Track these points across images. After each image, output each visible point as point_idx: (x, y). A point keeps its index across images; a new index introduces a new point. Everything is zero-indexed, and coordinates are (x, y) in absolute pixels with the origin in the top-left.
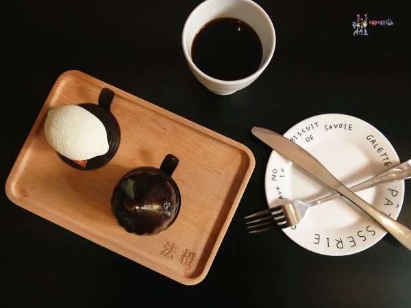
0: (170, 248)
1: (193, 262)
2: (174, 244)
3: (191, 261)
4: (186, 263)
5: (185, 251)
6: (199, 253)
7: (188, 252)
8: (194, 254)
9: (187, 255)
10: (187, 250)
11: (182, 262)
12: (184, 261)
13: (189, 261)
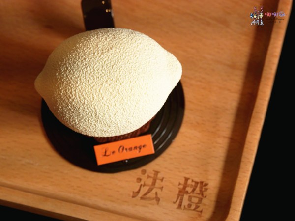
0: (150, 181)
1: (205, 201)
2: (157, 173)
3: (200, 200)
4: (190, 206)
5: (183, 182)
6: (214, 181)
7: (189, 182)
8: (203, 185)
9: (189, 189)
10: (187, 179)
11: (180, 206)
12: (185, 202)
13: (195, 200)
